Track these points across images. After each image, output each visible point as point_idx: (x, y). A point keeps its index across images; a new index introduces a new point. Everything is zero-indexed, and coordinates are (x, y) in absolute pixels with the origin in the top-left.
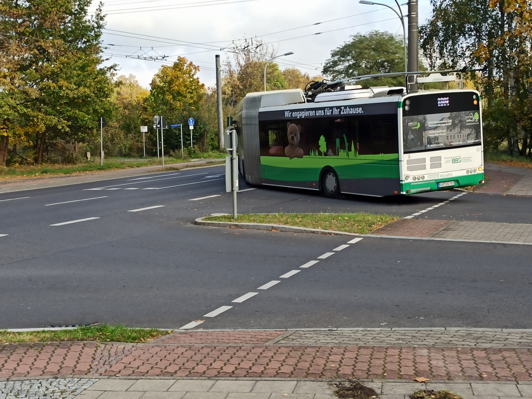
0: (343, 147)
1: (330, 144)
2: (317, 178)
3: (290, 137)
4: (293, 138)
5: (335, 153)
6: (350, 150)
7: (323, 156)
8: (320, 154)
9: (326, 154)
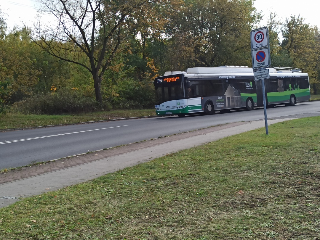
0: (296, 87)
1: (293, 87)
2: (289, 98)
3: (279, 85)
4: (280, 85)
5: (294, 89)
6: (298, 88)
7: (291, 91)
8: (290, 90)
9: (291, 90)
